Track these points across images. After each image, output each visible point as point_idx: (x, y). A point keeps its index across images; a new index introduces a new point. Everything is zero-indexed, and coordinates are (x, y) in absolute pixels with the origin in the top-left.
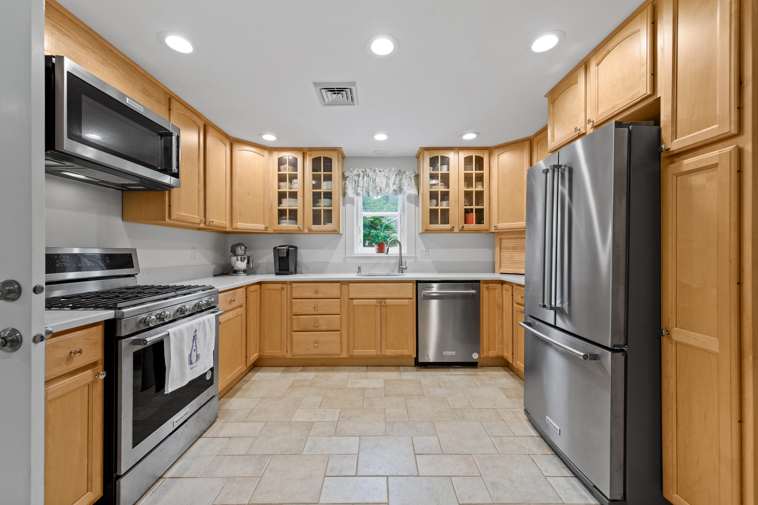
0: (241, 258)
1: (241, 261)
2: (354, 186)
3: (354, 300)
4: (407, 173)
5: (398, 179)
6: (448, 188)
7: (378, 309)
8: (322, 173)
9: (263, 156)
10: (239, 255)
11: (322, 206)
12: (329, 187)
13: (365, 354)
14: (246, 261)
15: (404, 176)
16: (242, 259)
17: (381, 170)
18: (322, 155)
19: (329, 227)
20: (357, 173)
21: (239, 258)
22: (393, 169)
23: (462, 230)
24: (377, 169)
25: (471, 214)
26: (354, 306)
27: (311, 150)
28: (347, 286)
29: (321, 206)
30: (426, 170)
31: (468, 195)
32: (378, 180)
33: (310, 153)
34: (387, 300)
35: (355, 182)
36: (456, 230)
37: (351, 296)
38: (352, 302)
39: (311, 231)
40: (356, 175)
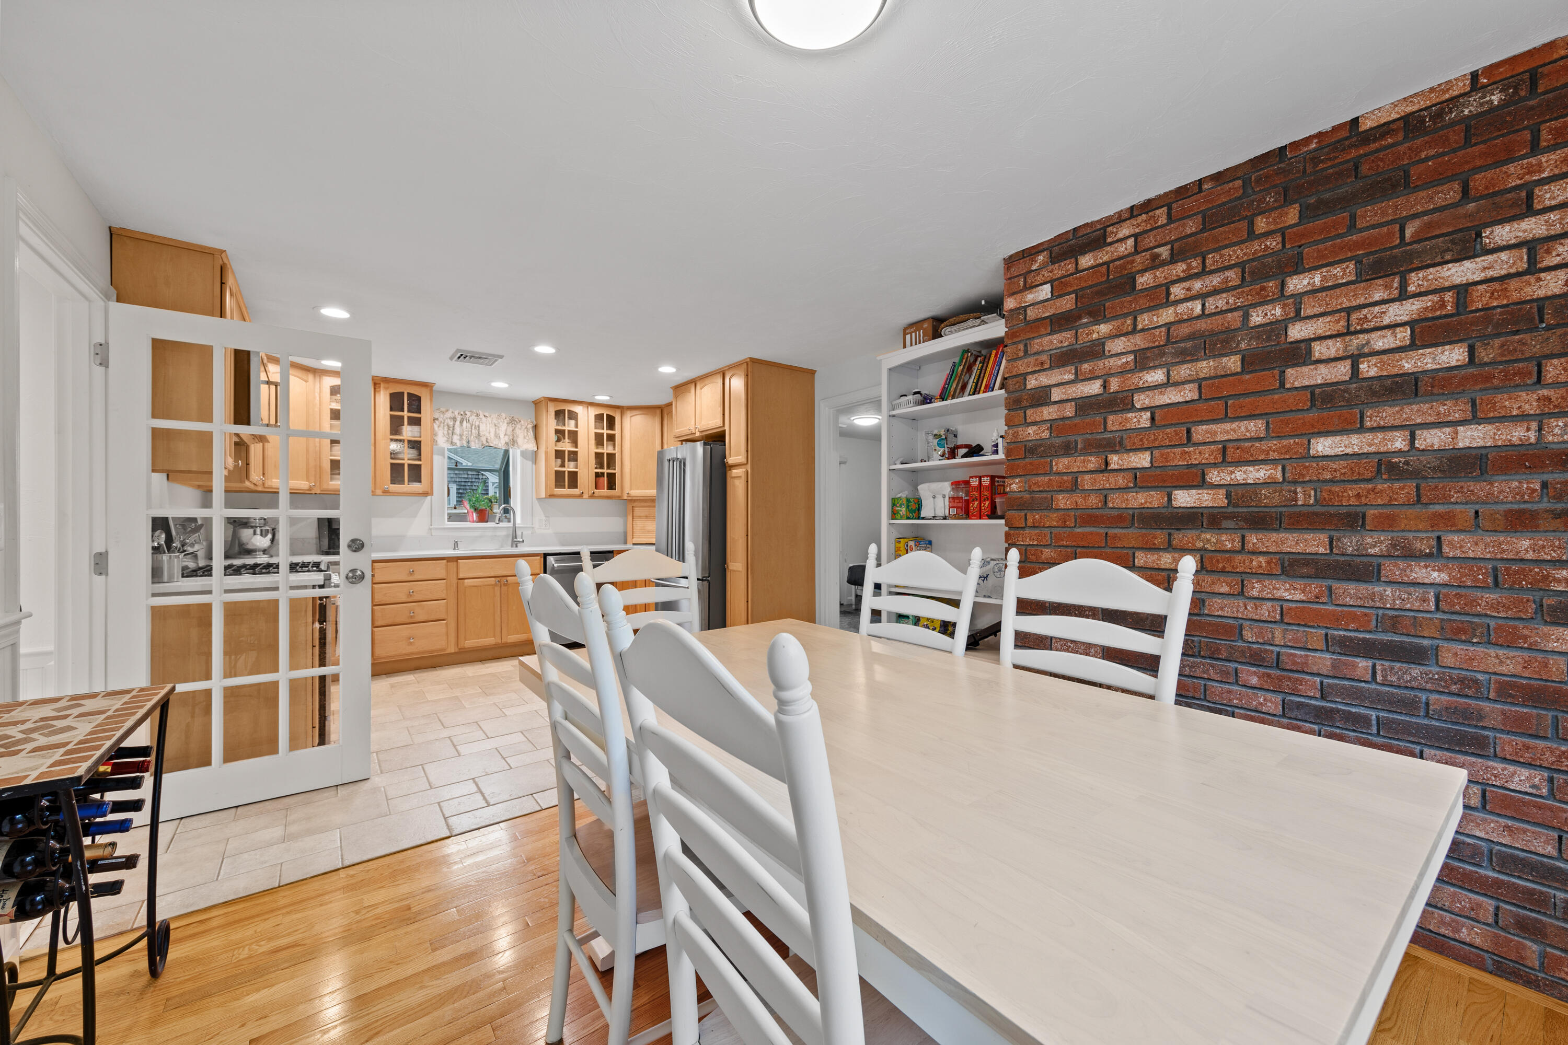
0: (261, 531)
1: (261, 535)
2: (446, 432)
3: (466, 581)
4: (522, 422)
5: (510, 429)
6: (576, 447)
7: (497, 589)
8: (406, 414)
9: (306, 381)
10: (256, 527)
11: (406, 459)
12: (417, 434)
13: (480, 644)
14: (270, 536)
15: (519, 426)
16: (264, 533)
17: (487, 414)
18: (406, 390)
19: (415, 487)
20: (452, 416)
21: (258, 531)
22: (504, 415)
23: (592, 496)
24: (481, 413)
25: (602, 478)
26: (466, 587)
27: (387, 381)
28: (455, 563)
29: (403, 459)
30: (550, 425)
31: (599, 456)
32: (482, 427)
33: (387, 385)
34: (509, 578)
35: (449, 427)
36: (585, 496)
37: (461, 576)
38: (463, 583)
39: (386, 492)
40: (450, 418)
